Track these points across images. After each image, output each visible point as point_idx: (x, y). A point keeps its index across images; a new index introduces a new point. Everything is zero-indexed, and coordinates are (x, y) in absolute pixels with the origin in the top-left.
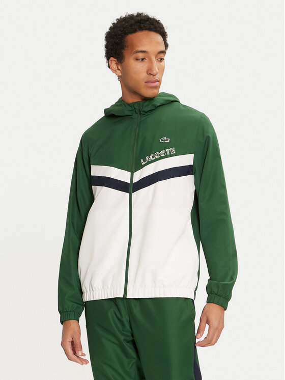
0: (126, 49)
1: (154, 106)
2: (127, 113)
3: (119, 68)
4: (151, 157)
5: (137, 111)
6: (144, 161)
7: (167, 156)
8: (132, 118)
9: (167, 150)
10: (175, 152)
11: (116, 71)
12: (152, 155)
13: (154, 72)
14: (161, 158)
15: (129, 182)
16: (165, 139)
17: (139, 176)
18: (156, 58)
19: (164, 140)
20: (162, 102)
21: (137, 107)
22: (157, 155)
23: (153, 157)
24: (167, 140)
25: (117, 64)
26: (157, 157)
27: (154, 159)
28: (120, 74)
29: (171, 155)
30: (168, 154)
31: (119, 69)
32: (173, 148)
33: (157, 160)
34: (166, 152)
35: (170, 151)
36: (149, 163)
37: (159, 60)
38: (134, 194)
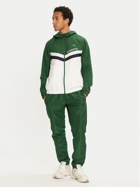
2: (61, 37)
4: (70, 50)
6: (68, 52)
7: (75, 50)
9: (75, 49)
15: (64, 58)
17: (67, 56)
19: (74, 46)
20: (72, 33)
21: (64, 35)
32: (77, 48)
33: (72, 51)
38: (65, 62)
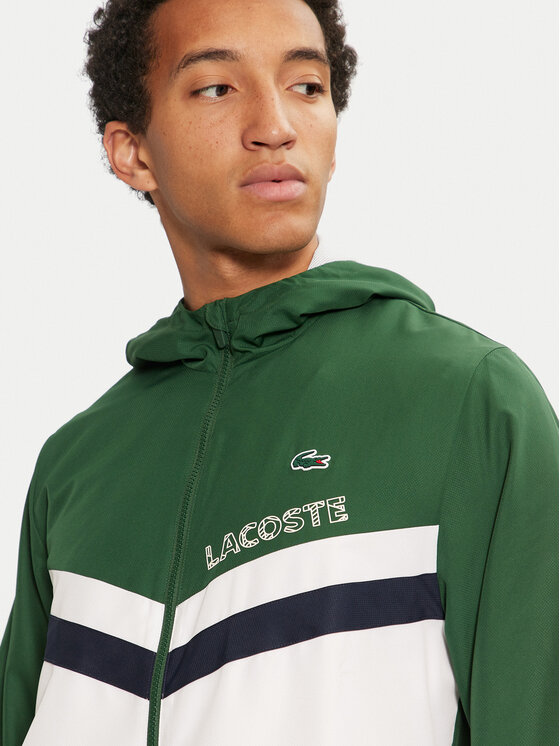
0: (152, 64)
1: (289, 315)
3: (143, 157)
4: (243, 534)
5: (223, 341)
6: (216, 553)
7: (308, 535)
8: (201, 370)
9: (314, 508)
10: (345, 518)
11: (133, 175)
12: (248, 527)
13: (274, 134)
14: (283, 542)
16: (313, 455)
18: (279, 78)
19: (307, 463)
22: (269, 528)
23: (252, 535)
24: (318, 462)
25: (132, 142)
26: (266, 536)
27: (252, 543)
28: (151, 186)
29: (329, 530)
30: (316, 522)
31: (143, 166)
32: (342, 499)
33: (264, 549)
34: (307, 516)
35: (323, 511)
36: (234, 561)
37: (302, 90)
38: (167, 704)
